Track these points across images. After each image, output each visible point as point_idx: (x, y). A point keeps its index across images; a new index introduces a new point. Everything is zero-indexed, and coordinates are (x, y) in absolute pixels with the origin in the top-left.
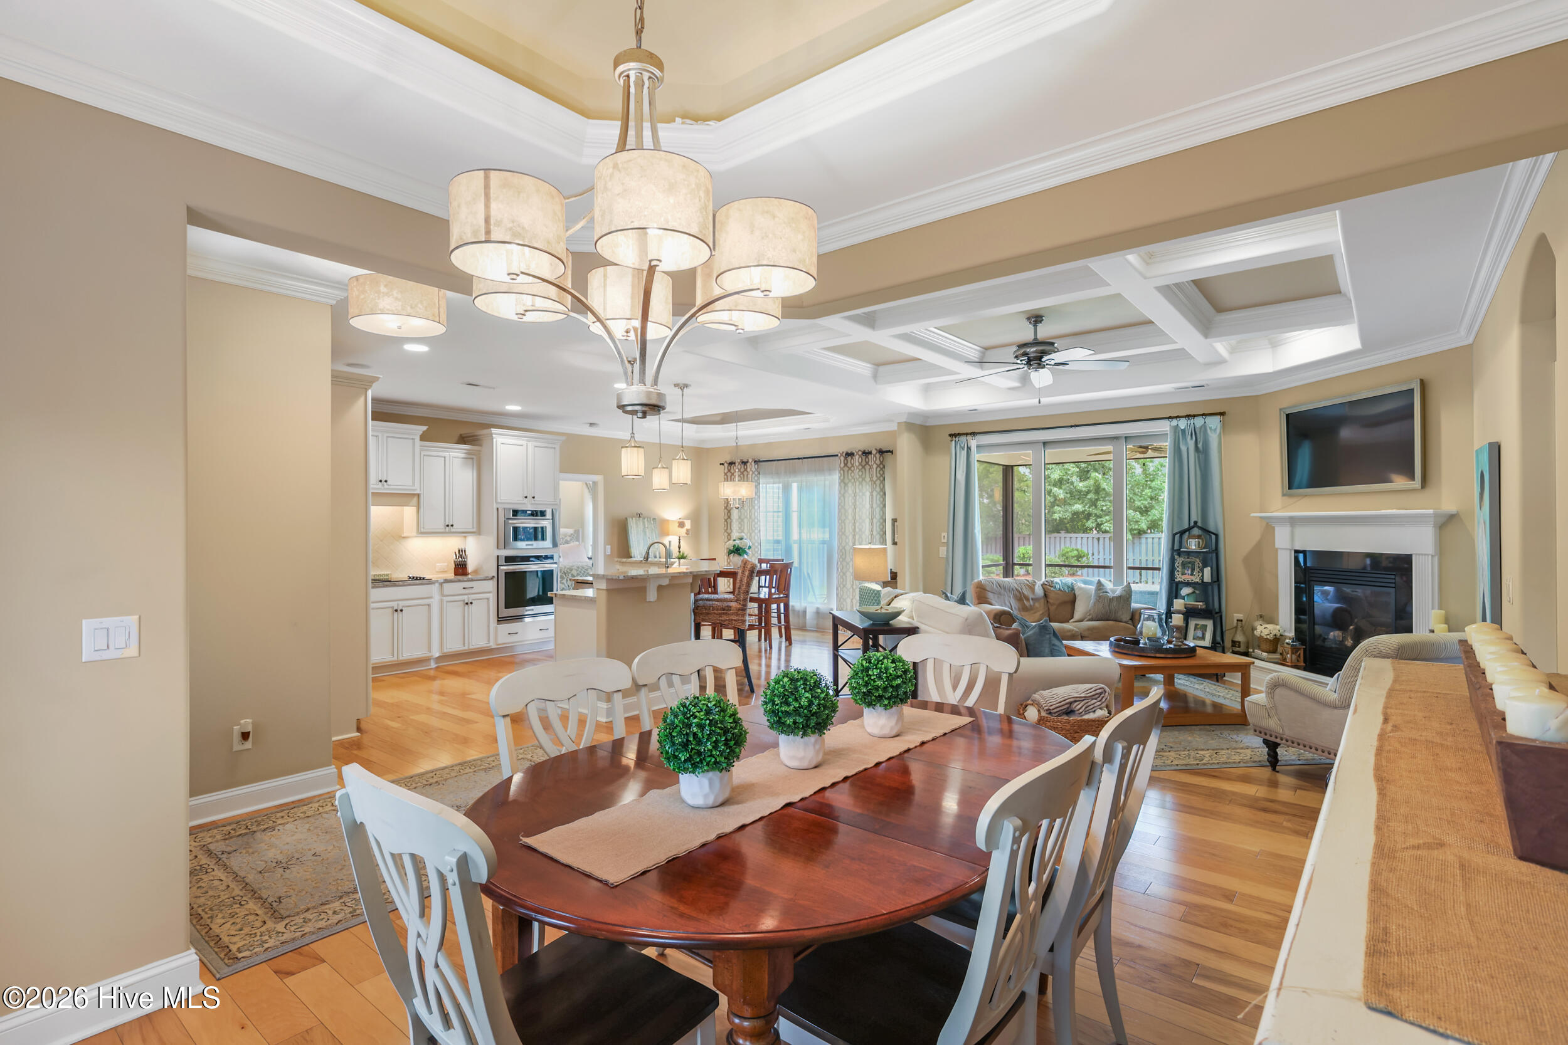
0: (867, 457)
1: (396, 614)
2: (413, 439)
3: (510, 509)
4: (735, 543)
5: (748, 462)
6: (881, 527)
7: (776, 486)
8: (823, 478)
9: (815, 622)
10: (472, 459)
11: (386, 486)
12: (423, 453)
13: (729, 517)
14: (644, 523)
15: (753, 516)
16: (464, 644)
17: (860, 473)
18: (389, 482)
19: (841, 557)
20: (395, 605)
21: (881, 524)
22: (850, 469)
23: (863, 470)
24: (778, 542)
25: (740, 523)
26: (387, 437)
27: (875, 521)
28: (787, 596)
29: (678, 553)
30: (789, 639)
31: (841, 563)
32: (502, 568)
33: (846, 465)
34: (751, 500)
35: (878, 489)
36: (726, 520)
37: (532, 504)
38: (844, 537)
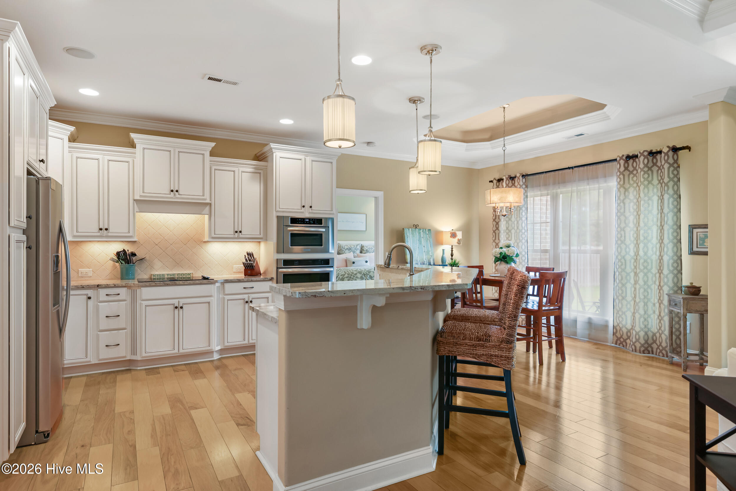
0: (655, 157)
1: (176, 311)
2: (203, 154)
3: (288, 217)
4: (501, 250)
5: (515, 177)
6: (675, 234)
7: (544, 198)
8: (597, 186)
9: (587, 332)
10: (260, 173)
11: (178, 196)
12: (214, 168)
13: (497, 229)
14: (420, 233)
15: (520, 228)
16: (244, 340)
17: (646, 176)
18: (181, 192)
19: (620, 267)
20: (176, 302)
21: (675, 231)
22: (631, 172)
23: (650, 172)
24: (546, 251)
25: (507, 233)
26: (179, 152)
27: (666, 227)
28: (560, 308)
29: (450, 260)
30: (560, 351)
31: (620, 273)
32: (280, 270)
33: (626, 169)
34: (519, 208)
35: (671, 191)
36: (494, 232)
37: (310, 213)
38: (623, 246)
